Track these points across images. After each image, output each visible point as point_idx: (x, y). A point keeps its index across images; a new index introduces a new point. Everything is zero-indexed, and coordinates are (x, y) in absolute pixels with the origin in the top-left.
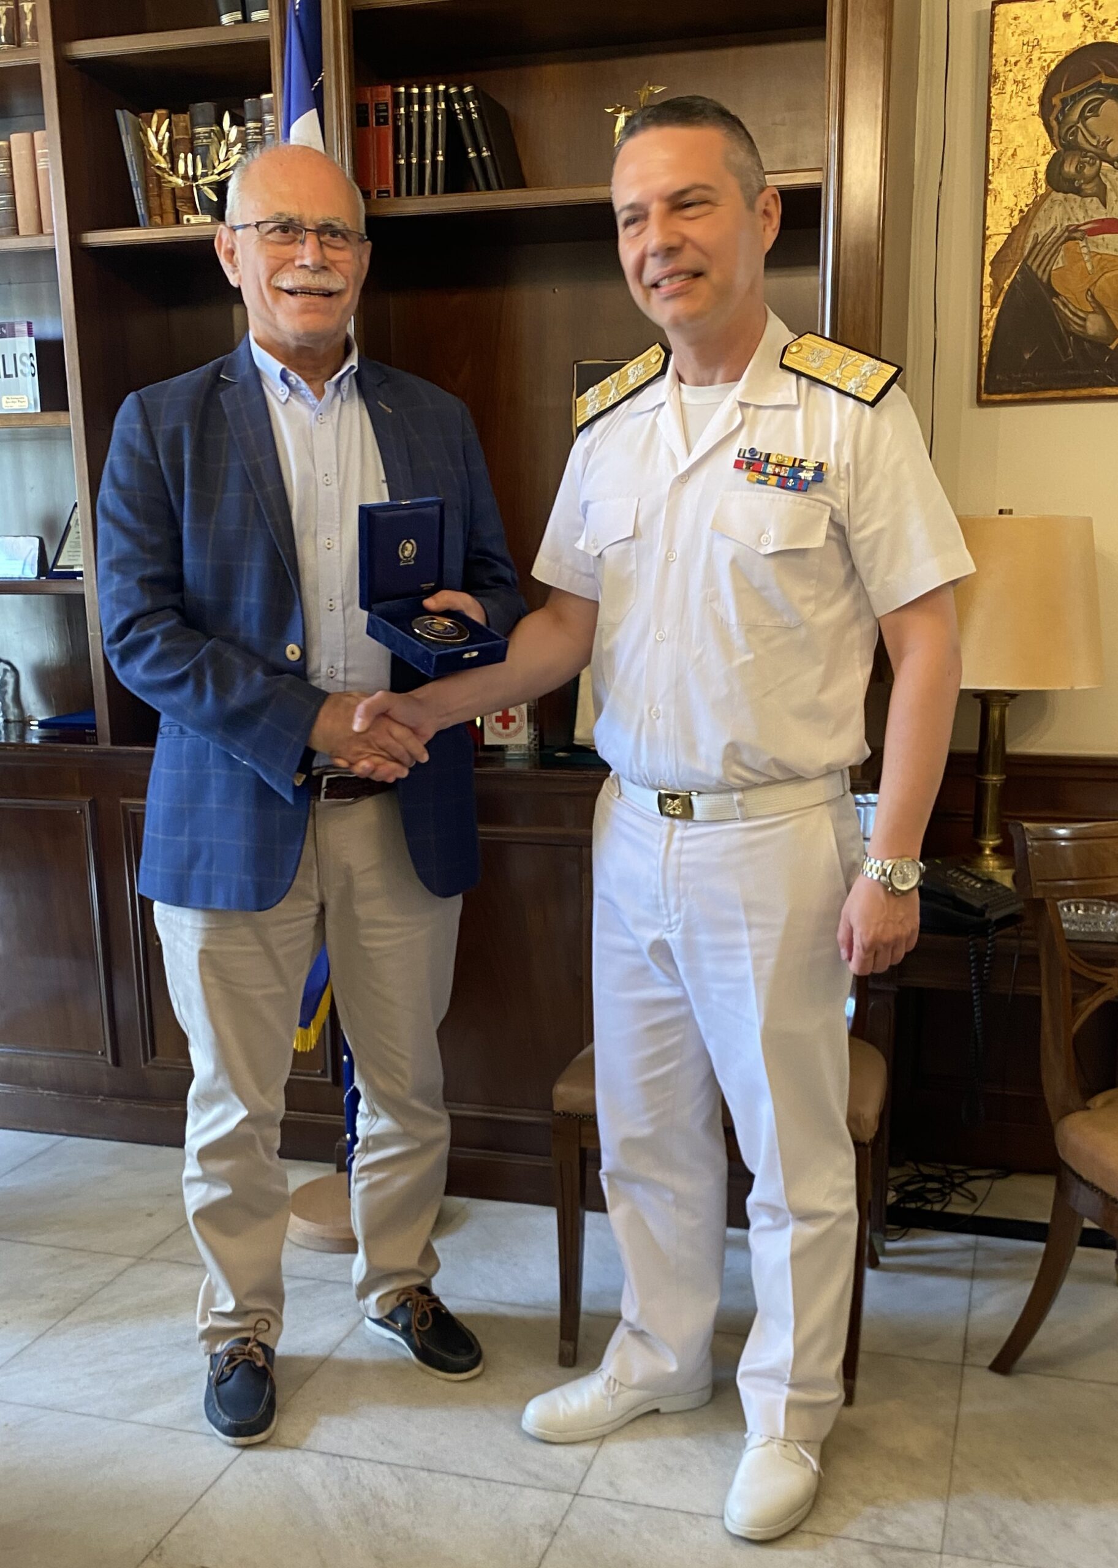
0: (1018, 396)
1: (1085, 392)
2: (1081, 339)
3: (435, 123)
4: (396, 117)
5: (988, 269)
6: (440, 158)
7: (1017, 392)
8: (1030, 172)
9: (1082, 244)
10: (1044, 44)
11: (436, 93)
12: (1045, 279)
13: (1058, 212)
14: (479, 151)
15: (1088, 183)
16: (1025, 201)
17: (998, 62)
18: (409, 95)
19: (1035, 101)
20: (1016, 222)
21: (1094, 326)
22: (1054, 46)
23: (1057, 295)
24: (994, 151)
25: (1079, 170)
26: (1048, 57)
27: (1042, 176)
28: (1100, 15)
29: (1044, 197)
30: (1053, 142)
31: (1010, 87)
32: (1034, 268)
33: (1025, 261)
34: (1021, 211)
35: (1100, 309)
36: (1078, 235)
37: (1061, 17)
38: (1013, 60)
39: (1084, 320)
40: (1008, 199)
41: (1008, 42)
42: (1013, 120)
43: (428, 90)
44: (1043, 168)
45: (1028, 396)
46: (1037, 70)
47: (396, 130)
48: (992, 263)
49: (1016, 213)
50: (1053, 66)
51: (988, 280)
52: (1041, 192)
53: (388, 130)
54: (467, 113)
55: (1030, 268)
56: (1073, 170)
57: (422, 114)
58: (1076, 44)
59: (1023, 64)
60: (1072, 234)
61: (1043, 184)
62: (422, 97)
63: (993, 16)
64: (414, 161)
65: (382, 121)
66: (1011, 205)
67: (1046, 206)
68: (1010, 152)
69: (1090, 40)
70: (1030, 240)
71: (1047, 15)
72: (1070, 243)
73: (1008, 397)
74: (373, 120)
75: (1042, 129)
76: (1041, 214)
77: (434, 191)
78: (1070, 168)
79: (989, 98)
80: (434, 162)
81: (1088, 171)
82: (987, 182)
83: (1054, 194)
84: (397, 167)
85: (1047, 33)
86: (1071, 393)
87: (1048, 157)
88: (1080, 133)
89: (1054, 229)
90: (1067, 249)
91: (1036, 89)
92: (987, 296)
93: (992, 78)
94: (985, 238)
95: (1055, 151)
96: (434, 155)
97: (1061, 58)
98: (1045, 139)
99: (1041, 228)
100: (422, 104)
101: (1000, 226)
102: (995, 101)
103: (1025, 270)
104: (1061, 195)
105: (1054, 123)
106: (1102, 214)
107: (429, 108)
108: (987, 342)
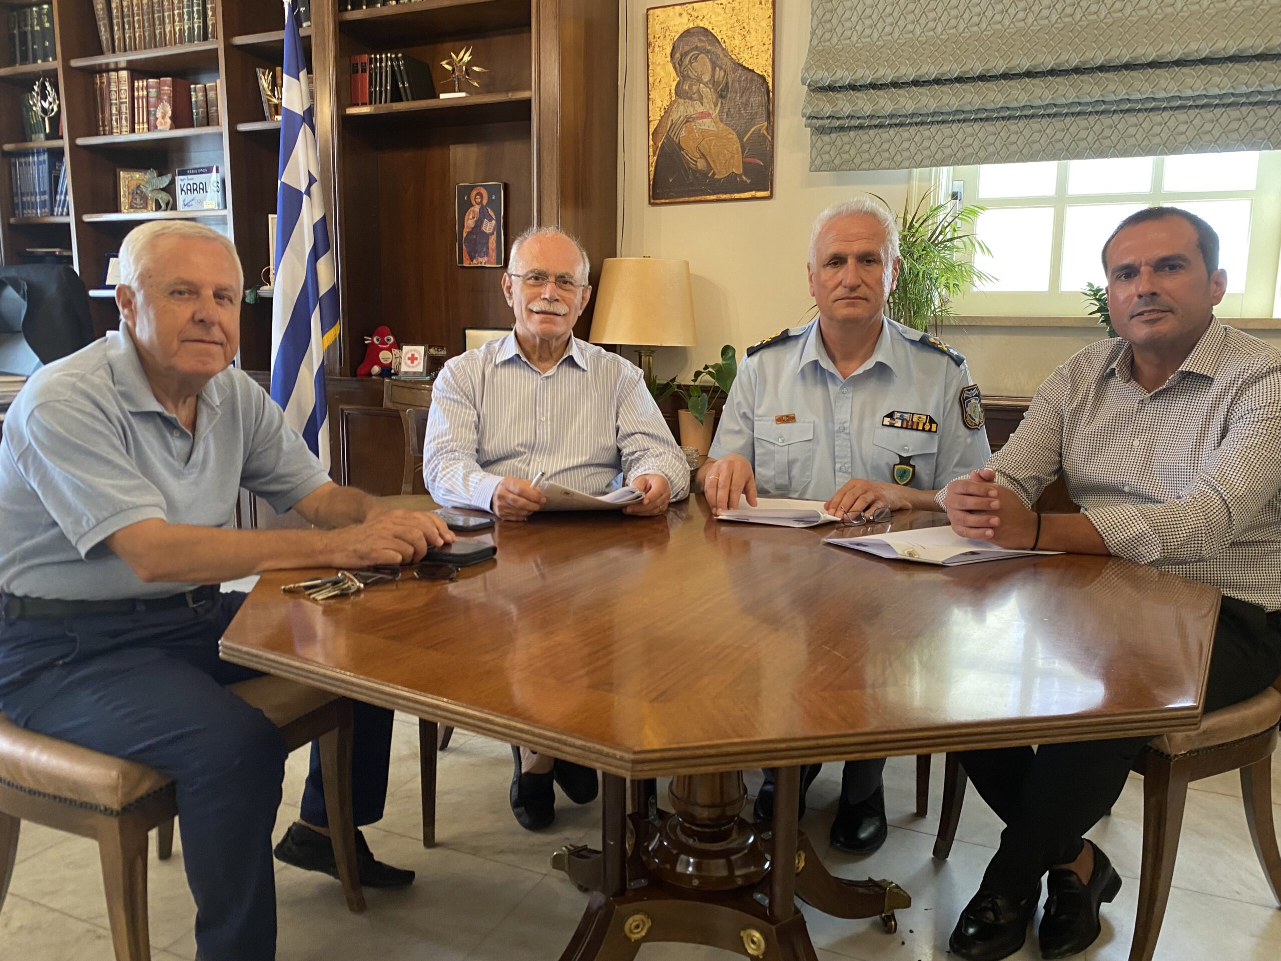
0: (667, 201)
1: (698, 198)
2: (695, 171)
3: (386, 71)
4: (370, 69)
5: (651, 137)
6: (388, 88)
7: (667, 199)
8: (668, 89)
9: (693, 124)
10: (671, 28)
11: (387, 57)
12: (677, 142)
13: (681, 108)
14: (404, 84)
15: (694, 94)
16: (666, 103)
17: (651, 37)
18: (376, 58)
19: (669, 55)
20: (662, 114)
21: (701, 165)
22: (675, 28)
23: (683, 149)
24: (651, 79)
25: (690, 87)
26: (673, 34)
27: (673, 91)
28: (695, 14)
29: (675, 101)
30: (677, 74)
31: (657, 49)
32: (672, 136)
33: (668, 133)
34: (665, 108)
35: (703, 156)
36: (691, 120)
37: (677, 15)
38: (657, 36)
39: (696, 162)
40: (659, 103)
41: (656, 27)
42: (659, 64)
43: (384, 56)
44: (673, 88)
45: (672, 200)
46: (668, 40)
47: (371, 75)
48: (653, 134)
49: (662, 109)
50: (675, 39)
51: (651, 143)
52: (673, 99)
53: (367, 75)
54: (399, 66)
55: (670, 136)
56: (687, 88)
57: (381, 67)
58: (685, 28)
59: (662, 38)
60: (688, 120)
61: (674, 95)
62: (381, 59)
63: (647, 16)
64: (378, 89)
65: (364, 71)
66: (660, 106)
67: (676, 105)
68: (658, 80)
69: (691, 26)
70: (670, 122)
71: (671, 14)
72: (688, 124)
73: (663, 201)
74: (360, 70)
75: (672, 68)
76: (673, 109)
77: (386, 102)
78: (686, 87)
79: (648, 54)
80: (386, 89)
81: (695, 88)
82: (649, 94)
83: (679, 100)
84: (371, 93)
85: (672, 23)
86: (692, 199)
87: (676, 82)
88: (689, 72)
89: (680, 117)
90: (686, 127)
91: (669, 50)
92: (651, 150)
93: (648, 45)
94: (649, 122)
95: (678, 79)
96: (386, 86)
97: (679, 35)
98: (674, 74)
99: (675, 116)
100: (381, 63)
101: (656, 116)
102: (650, 56)
103: (668, 137)
104: (682, 101)
105: (677, 66)
106: (701, 109)
107: (383, 65)
108: (652, 173)
